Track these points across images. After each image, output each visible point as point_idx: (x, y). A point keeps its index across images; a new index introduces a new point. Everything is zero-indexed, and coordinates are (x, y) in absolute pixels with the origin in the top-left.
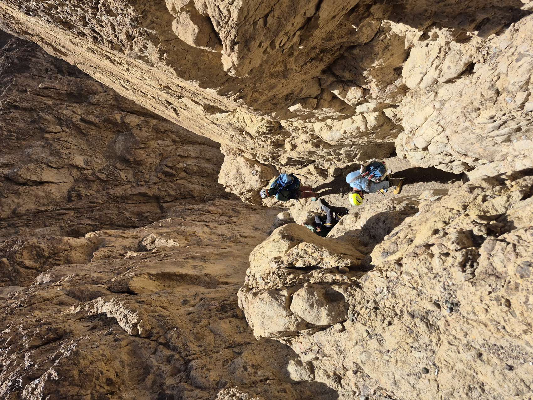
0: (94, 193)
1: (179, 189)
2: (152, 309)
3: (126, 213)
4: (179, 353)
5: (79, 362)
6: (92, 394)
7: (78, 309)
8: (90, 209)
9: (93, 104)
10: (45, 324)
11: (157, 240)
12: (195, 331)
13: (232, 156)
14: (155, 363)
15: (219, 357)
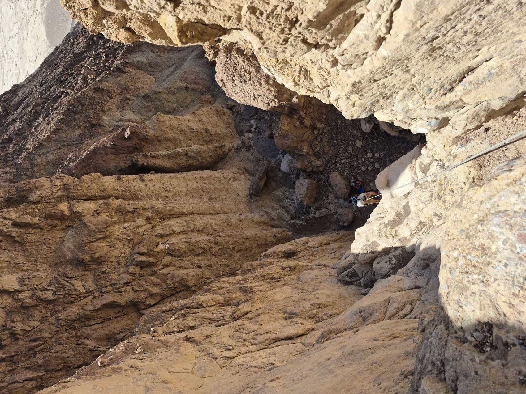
1: (165, 282)
9: (34, 203)
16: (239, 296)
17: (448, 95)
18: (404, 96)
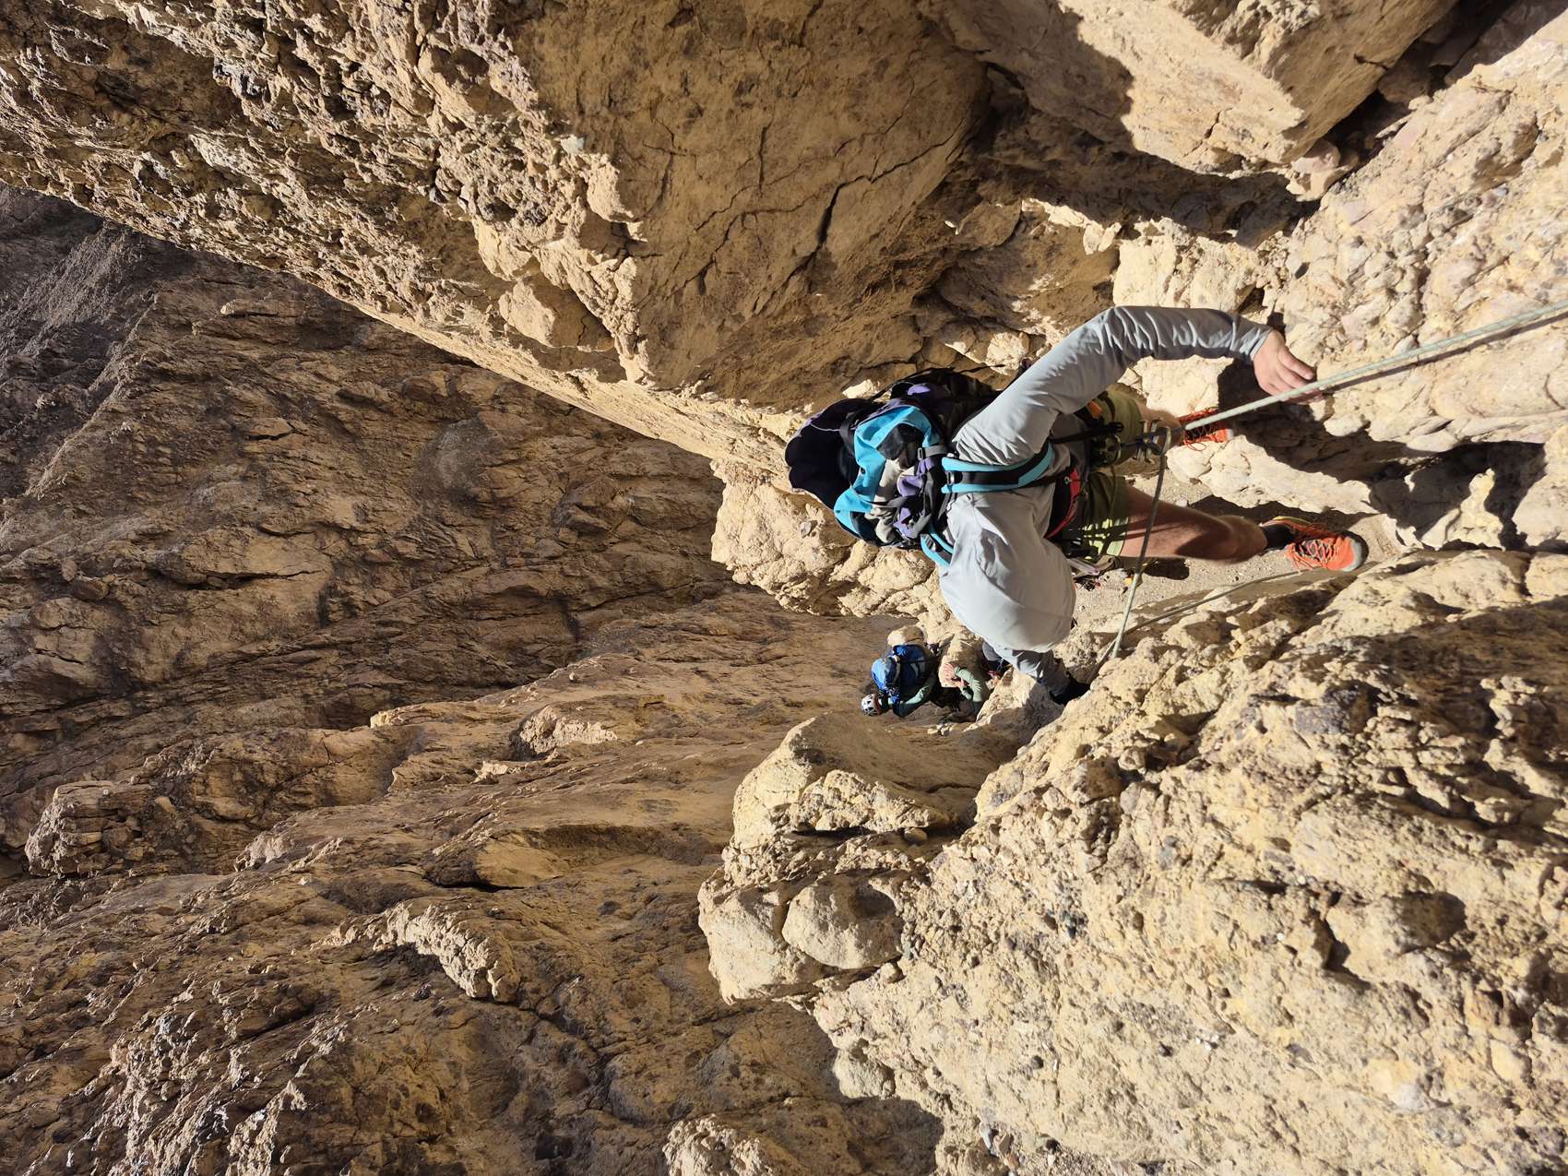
0: (388, 596)
1: (621, 570)
2: (524, 930)
3: (477, 647)
4: (586, 1038)
5: (352, 1068)
6: (385, 1142)
7: (351, 935)
8: (381, 643)
9: (369, 350)
10: (271, 977)
11: (558, 725)
12: (625, 983)
13: (744, 486)
14: (530, 1064)
15: (680, 1047)
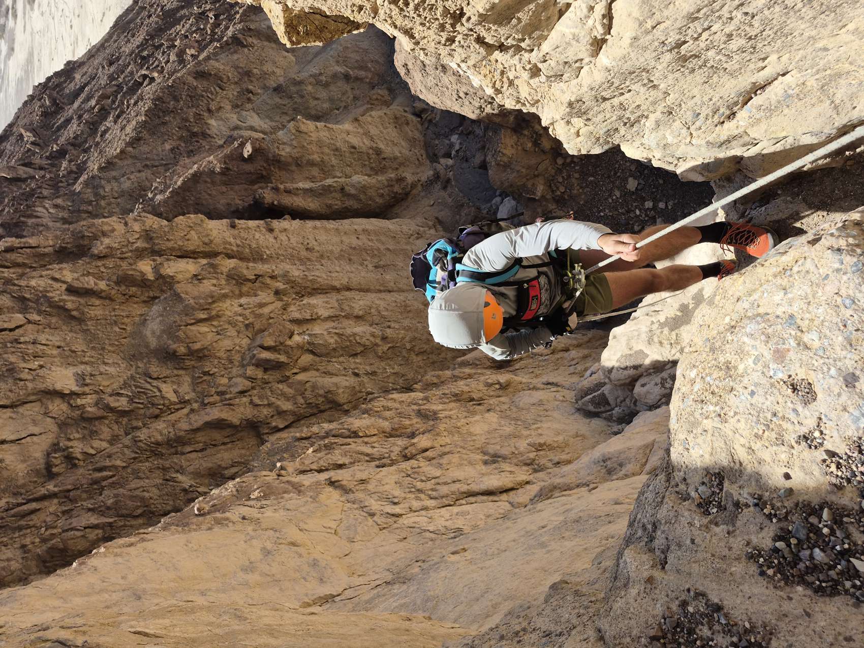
0: (105, 445)
1: (302, 394)
3: (180, 477)
9: (100, 258)
16: (416, 423)
17: (726, 125)
18: (658, 124)
